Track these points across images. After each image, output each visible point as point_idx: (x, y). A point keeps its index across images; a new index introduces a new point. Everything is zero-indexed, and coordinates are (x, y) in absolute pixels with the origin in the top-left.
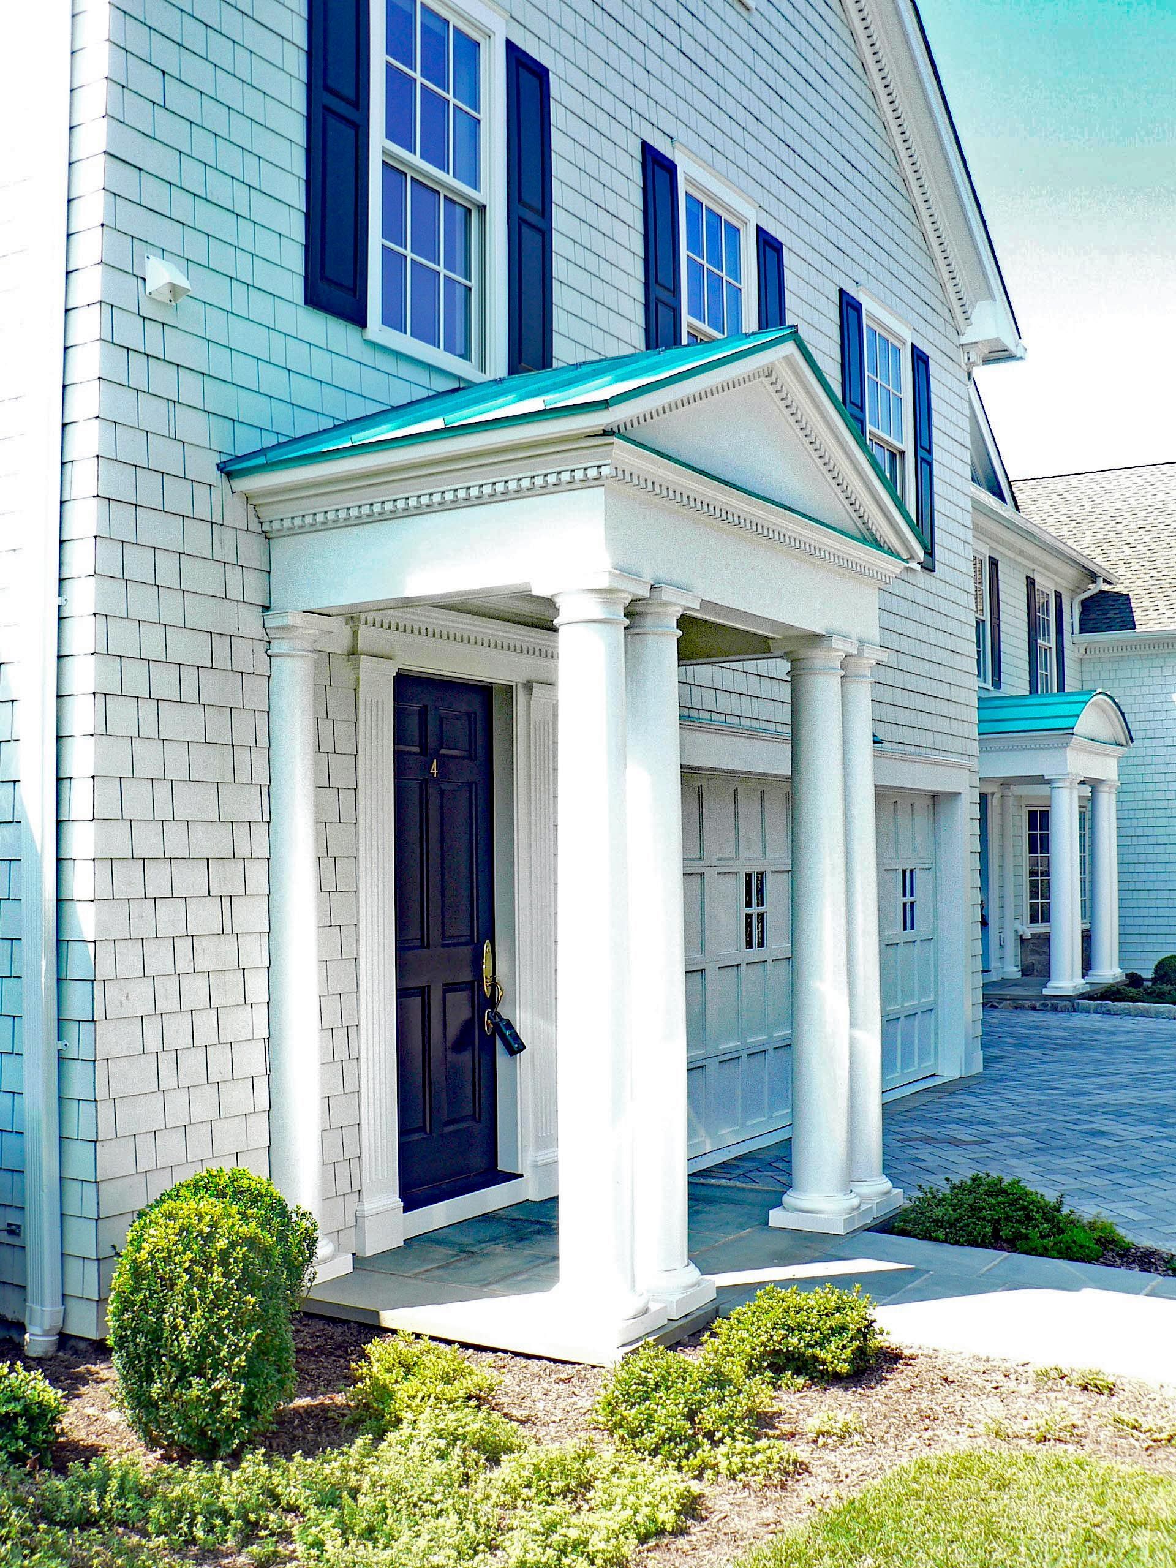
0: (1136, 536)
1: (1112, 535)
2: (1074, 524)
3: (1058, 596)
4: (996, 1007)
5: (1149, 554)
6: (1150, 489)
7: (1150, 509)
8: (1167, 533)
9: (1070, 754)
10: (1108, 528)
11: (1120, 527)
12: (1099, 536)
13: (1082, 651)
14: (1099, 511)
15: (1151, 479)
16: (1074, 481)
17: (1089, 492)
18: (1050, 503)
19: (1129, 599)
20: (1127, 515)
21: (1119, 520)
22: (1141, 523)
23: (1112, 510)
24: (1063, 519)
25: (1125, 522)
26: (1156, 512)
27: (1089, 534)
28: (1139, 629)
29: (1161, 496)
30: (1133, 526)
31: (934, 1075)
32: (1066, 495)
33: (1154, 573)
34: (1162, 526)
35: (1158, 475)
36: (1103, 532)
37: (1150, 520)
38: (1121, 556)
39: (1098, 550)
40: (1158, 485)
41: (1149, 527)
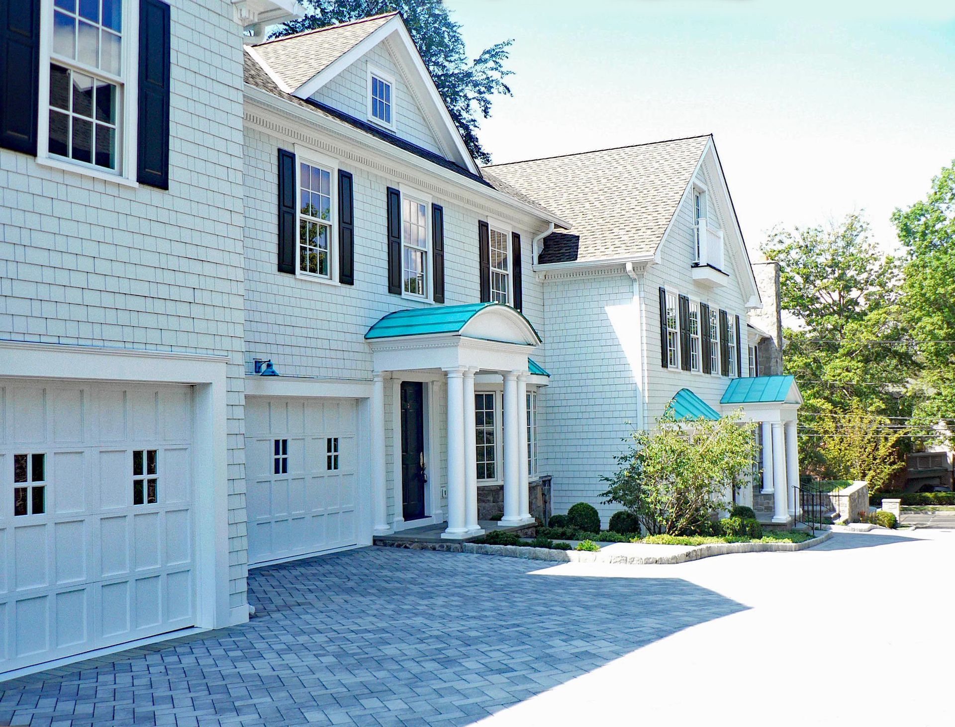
0: (596, 196)
1: (581, 195)
2: (558, 189)
3: (516, 237)
4: (409, 548)
5: (601, 207)
6: (614, 164)
7: (610, 177)
8: (617, 193)
9: (460, 350)
10: (579, 191)
11: (587, 190)
12: (571, 196)
13: (542, 277)
14: (577, 179)
15: (617, 157)
16: (566, 160)
17: (574, 167)
18: (546, 175)
19: (579, 239)
20: (594, 182)
21: (588, 185)
22: (601, 187)
23: (585, 178)
24: (552, 185)
25: (591, 187)
26: (614, 179)
27: (565, 195)
28: (578, 260)
29: (620, 168)
30: (596, 189)
31: (193, 627)
32: (559, 169)
33: (601, 221)
34: (615, 189)
35: (623, 154)
36: (575, 193)
37: (608, 185)
38: (582, 209)
39: (568, 206)
40: (621, 161)
41: (606, 190)
